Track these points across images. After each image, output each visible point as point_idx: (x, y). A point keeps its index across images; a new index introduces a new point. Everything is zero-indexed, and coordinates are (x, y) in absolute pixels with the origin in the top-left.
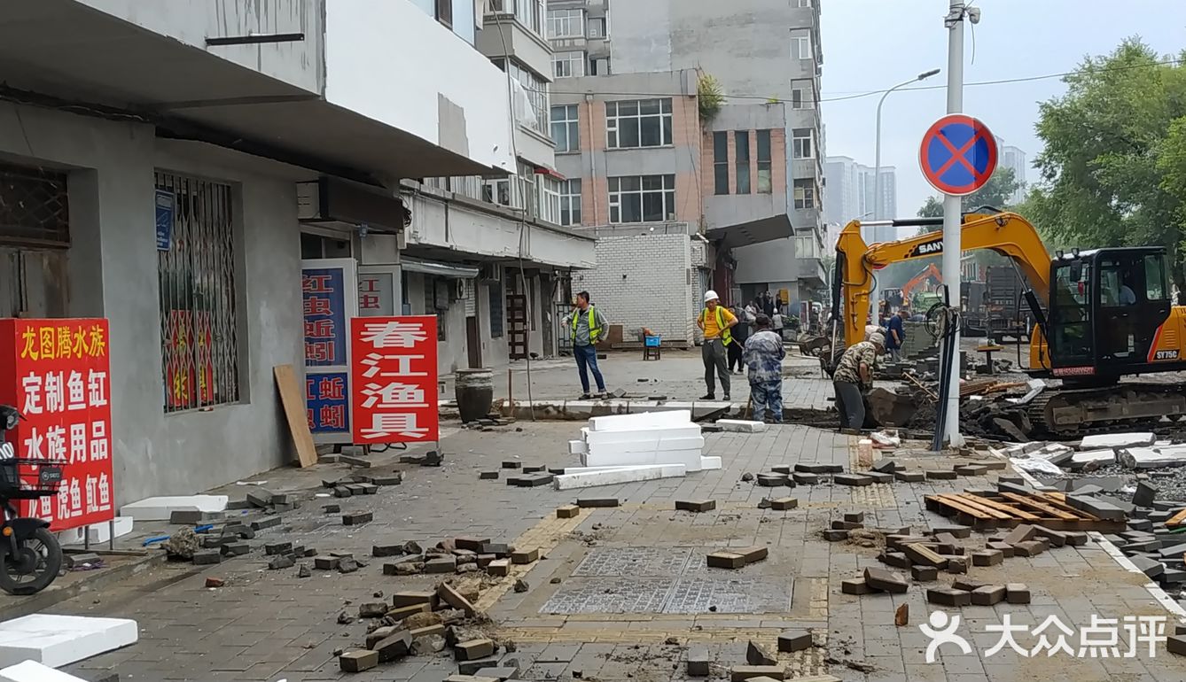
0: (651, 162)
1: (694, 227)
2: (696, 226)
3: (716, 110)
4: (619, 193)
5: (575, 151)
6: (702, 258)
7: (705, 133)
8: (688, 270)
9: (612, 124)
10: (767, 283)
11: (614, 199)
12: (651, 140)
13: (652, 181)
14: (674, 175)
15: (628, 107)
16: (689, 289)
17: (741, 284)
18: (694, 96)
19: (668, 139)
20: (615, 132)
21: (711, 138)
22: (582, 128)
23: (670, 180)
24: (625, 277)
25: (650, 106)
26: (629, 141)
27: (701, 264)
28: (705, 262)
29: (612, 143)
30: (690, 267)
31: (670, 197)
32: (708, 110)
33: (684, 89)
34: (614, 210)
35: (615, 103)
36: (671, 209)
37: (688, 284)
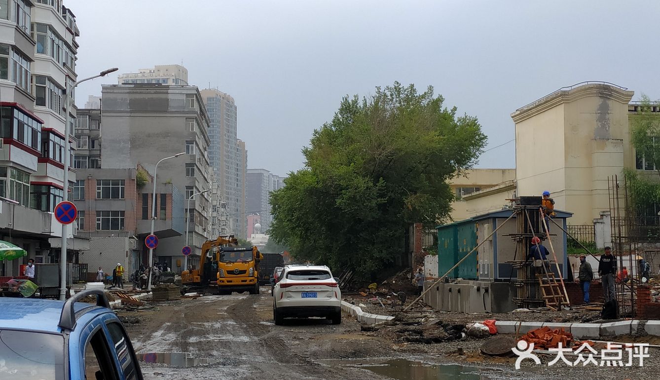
0: (116, 205)
1: (131, 233)
2: (133, 232)
3: (144, 184)
4: (101, 217)
5: (83, 199)
6: (135, 246)
7: (139, 194)
8: (127, 252)
9: (99, 189)
10: (171, 256)
11: (99, 220)
12: (115, 195)
13: (115, 213)
14: (124, 211)
15: (106, 182)
16: (127, 259)
17: (159, 256)
18: (134, 180)
19: (123, 196)
20: (100, 192)
21: (142, 196)
22: (86, 190)
23: (123, 213)
24: (101, 253)
25: (116, 183)
26: (106, 195)
27: (134, 248)
28: (136, 247)
29: (99, 196)
30: (128, 250)
31: (122, 220)
32: (140, 184)
33: (130, 176)
34: (99, 224)
35: (101, 180)
36: (122, 225)
37: (127, 256)
